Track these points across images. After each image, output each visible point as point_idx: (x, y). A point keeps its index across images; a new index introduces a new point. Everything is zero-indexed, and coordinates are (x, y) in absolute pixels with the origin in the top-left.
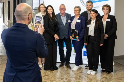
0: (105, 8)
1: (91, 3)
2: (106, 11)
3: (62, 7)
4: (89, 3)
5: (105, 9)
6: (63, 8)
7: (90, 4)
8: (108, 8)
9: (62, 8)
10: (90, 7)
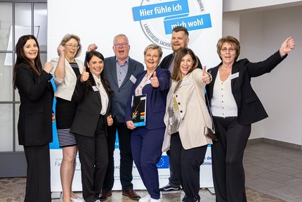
0: (227, 45)
1: (183, 32)
2: (229, 54)
3: (121, 41)
4: (177, 31)
5: (225, 49)
6: (122, 44)
7: (180, 34)
8: (233, 47)
9: (119, 44)
10: (181, 41)
